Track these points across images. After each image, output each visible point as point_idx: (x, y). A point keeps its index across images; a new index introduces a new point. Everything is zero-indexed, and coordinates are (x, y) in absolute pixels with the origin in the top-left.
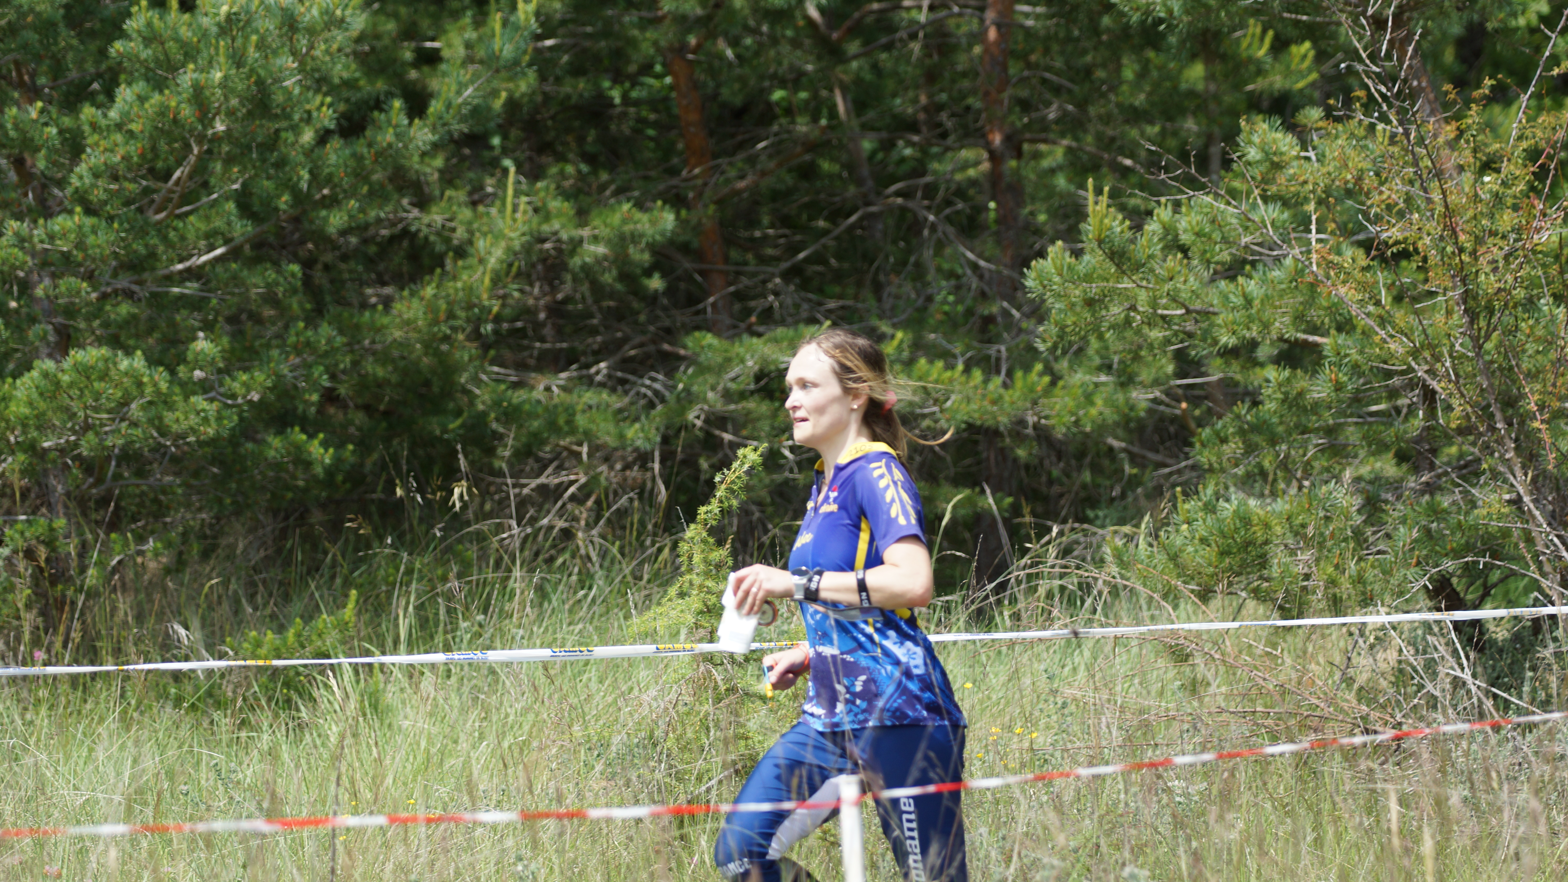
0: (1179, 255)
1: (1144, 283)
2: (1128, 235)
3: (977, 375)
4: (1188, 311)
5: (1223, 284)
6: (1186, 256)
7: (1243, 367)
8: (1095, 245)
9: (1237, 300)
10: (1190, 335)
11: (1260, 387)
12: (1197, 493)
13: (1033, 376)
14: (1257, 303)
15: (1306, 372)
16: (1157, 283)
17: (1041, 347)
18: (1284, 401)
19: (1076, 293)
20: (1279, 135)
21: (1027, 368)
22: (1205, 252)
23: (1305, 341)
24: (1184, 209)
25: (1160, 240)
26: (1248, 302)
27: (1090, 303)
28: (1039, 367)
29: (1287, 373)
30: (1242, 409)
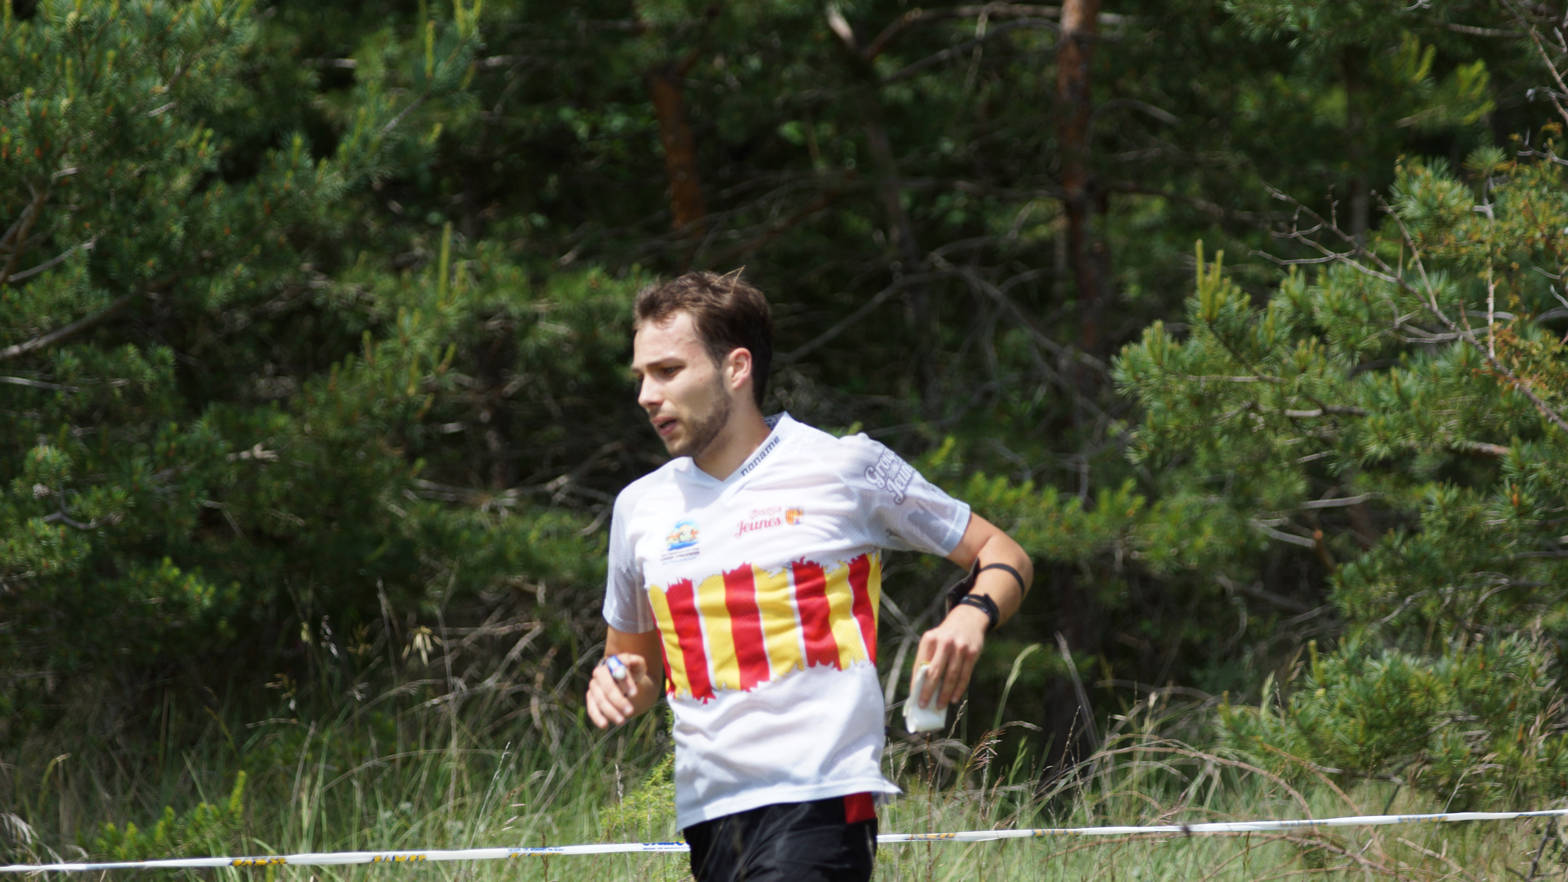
0: (1314, 340)
1: (1268, 376)
2: (1248, 313)
3: (1051, 495)
4: (1325, 412)
5: (1370, 377)
6: (1323, 341)
7: (1397, 484)
8: (1204, 326)
9: (1388, 397)
10: (1327, 443)
11: (1418, 511)
12: (1336, 648)
13: (1123, 496)
14: (1416, 402)
15: (1479, 492)
16: (1284, 375)
17: (1134, 458)
18: (1451, 529)
19: (1180, 388)
20: (1446, 184)
21: (1115, 485)
22: (1347, 336)
23: (1478, 452)
24: (1320, 279)
25: (1289, 321)
26: (1404, 399)
27: (1199, 401)
28: (1130, 484)
29: (1454, 493)
30: (1396, 538)
